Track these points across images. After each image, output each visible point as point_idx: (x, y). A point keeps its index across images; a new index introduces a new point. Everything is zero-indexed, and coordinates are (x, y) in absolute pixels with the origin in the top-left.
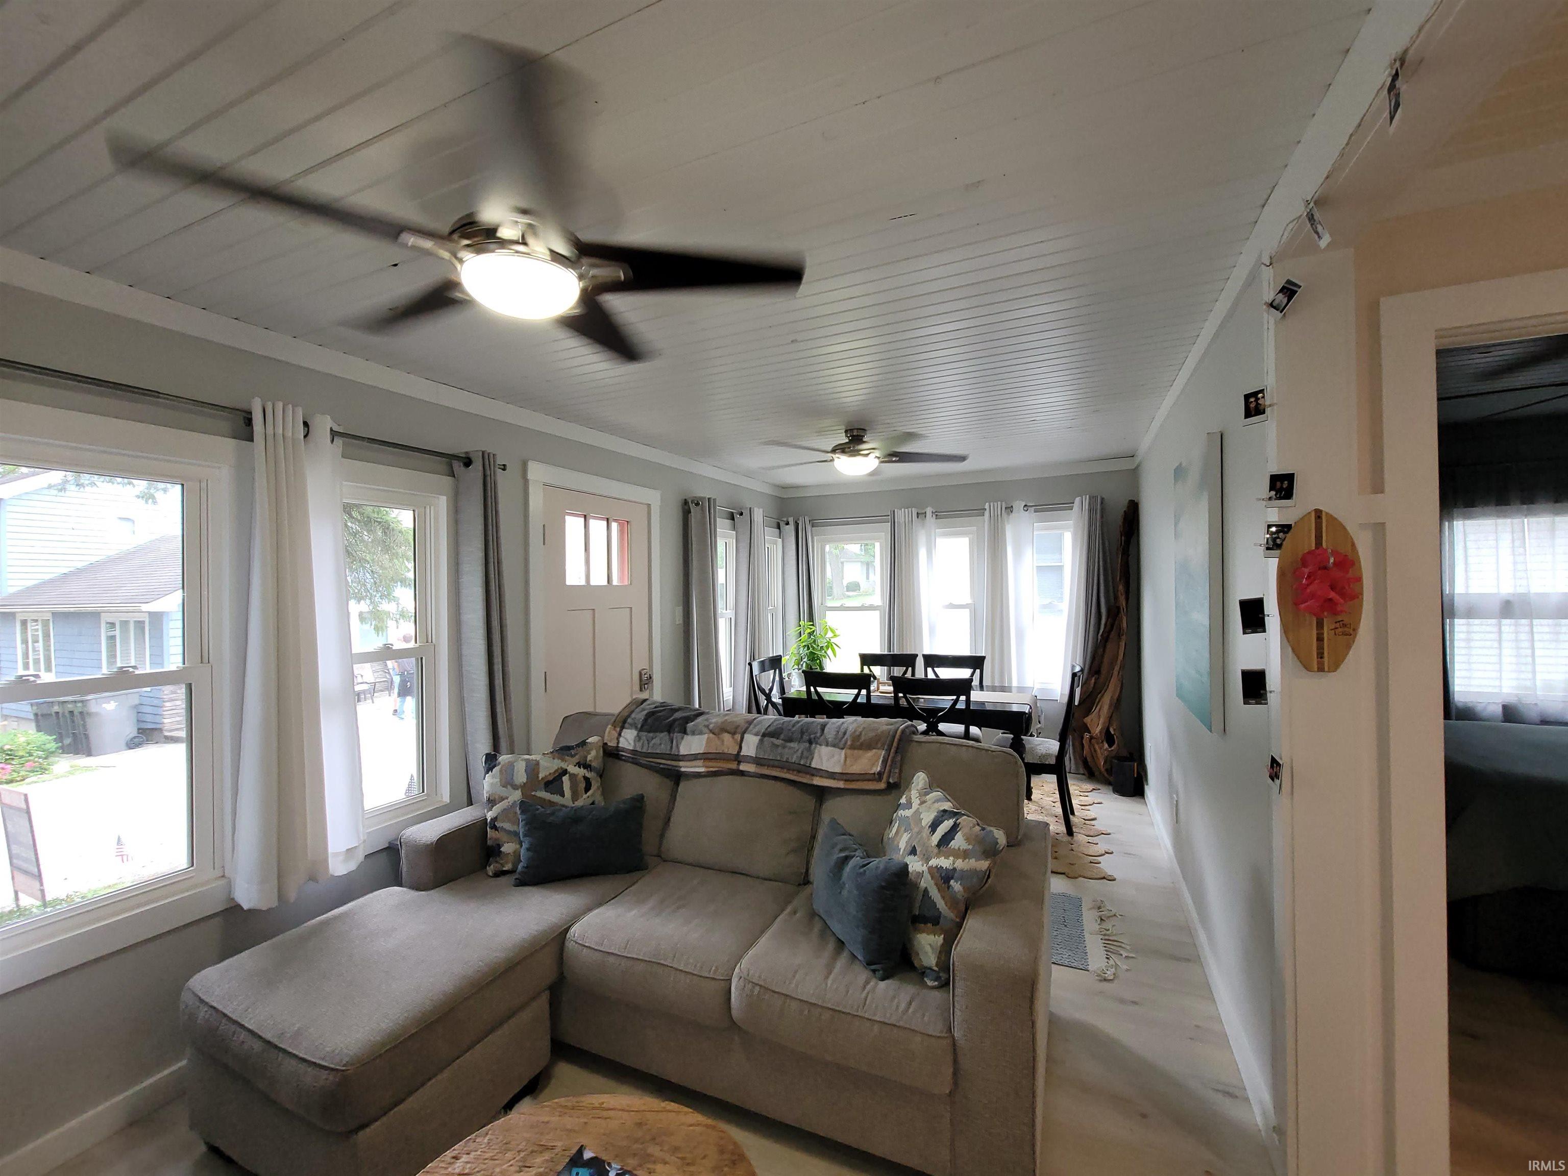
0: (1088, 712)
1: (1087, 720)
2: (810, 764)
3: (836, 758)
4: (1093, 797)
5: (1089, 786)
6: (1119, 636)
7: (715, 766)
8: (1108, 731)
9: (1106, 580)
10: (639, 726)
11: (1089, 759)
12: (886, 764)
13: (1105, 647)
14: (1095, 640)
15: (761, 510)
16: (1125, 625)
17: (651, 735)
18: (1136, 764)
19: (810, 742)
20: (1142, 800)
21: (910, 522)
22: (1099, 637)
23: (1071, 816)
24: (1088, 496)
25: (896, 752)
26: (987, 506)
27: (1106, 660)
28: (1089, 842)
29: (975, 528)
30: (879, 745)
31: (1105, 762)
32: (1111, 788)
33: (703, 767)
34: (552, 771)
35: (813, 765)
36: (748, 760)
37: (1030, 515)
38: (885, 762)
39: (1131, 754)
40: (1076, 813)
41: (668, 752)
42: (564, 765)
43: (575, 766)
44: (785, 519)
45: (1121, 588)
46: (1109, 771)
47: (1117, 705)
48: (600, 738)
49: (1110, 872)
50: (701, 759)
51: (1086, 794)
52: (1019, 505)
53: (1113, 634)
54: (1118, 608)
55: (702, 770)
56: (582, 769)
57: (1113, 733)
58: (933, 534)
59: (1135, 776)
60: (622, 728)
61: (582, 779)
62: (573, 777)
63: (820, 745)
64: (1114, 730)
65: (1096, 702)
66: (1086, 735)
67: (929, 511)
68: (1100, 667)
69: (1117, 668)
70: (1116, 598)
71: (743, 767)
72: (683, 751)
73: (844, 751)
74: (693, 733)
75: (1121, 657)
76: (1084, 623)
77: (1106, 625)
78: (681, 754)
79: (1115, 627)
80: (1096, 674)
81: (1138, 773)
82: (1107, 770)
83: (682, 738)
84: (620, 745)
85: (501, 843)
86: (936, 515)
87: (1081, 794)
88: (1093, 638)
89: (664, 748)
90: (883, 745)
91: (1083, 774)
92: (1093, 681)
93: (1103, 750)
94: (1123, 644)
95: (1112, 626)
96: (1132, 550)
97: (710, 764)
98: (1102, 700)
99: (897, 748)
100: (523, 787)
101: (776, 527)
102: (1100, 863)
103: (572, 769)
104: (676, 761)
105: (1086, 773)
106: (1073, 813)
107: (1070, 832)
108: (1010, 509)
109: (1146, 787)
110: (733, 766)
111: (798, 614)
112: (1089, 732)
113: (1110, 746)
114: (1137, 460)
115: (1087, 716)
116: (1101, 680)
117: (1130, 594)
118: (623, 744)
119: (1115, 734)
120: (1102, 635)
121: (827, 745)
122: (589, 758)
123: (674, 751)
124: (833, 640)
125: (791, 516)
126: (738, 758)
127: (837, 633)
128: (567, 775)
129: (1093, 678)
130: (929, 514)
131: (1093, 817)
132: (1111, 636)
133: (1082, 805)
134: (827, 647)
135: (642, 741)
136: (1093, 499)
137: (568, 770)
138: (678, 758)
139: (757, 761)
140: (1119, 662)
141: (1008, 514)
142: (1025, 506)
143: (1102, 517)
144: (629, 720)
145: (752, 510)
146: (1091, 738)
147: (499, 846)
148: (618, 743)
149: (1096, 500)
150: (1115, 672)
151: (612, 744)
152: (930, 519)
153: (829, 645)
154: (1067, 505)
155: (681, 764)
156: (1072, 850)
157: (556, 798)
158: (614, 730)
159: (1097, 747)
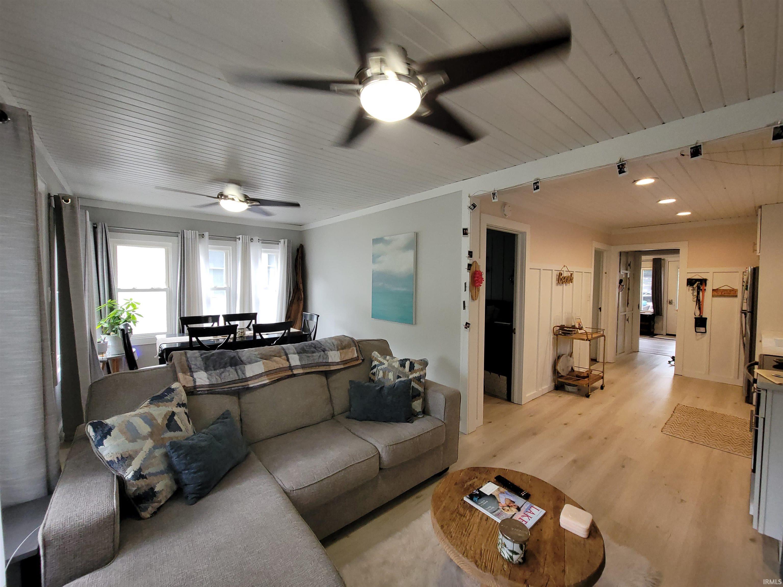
3: (337, 355)
7: (276, 377)
16: (303, 296)
22: (290, 302)
24: (287, 240)
26: (241, 237)
27: (293, 312)
30: (352, 345)
34: (165, 416)
35: (329, 361)
36: (296, 367)
37: (259, 244)
38: (357, 351)
41: (237, 378)
42: (170, 409)
43: (177, 407)
48: (179, 384)
50: (264, 376)
52: (256, 239)
53: (295, 301)
54: (298, 289)
55: (267, 381)
60: (191, 372)
61: (185, 414)
62: (179, 415)
67: (206, 234)
71: (295, 372)
72: (249, 374)
73: (339, 351)
74: (251, 363)
78: (248, 376)
83: (244, 367)
84: (197, 384)
85: (152, 486)
89: (233, 377)
94: (302, 304)
95: (295, 297)
97: (271, 377)
99: (358, 345)
100: (151, 435)
103: (176, 410)
104: (246, 382)
110: (290, 373)
118: (199, 382)
122: (180, 399)
123: (242, 376)
126: (291, 368)
128: (176, 415)
135: (213, 377)
137: (174, 412)
138: (247, 380)
139: (303, 367)
140: (300, 312)
141: (251, 243)
142: (259, 239)
147: (152, 489)
148: (195, 383)
151: (191, 384)
152: (207, 239)
155: (249, 382)
157: (179, 434)
158: (186, 375)
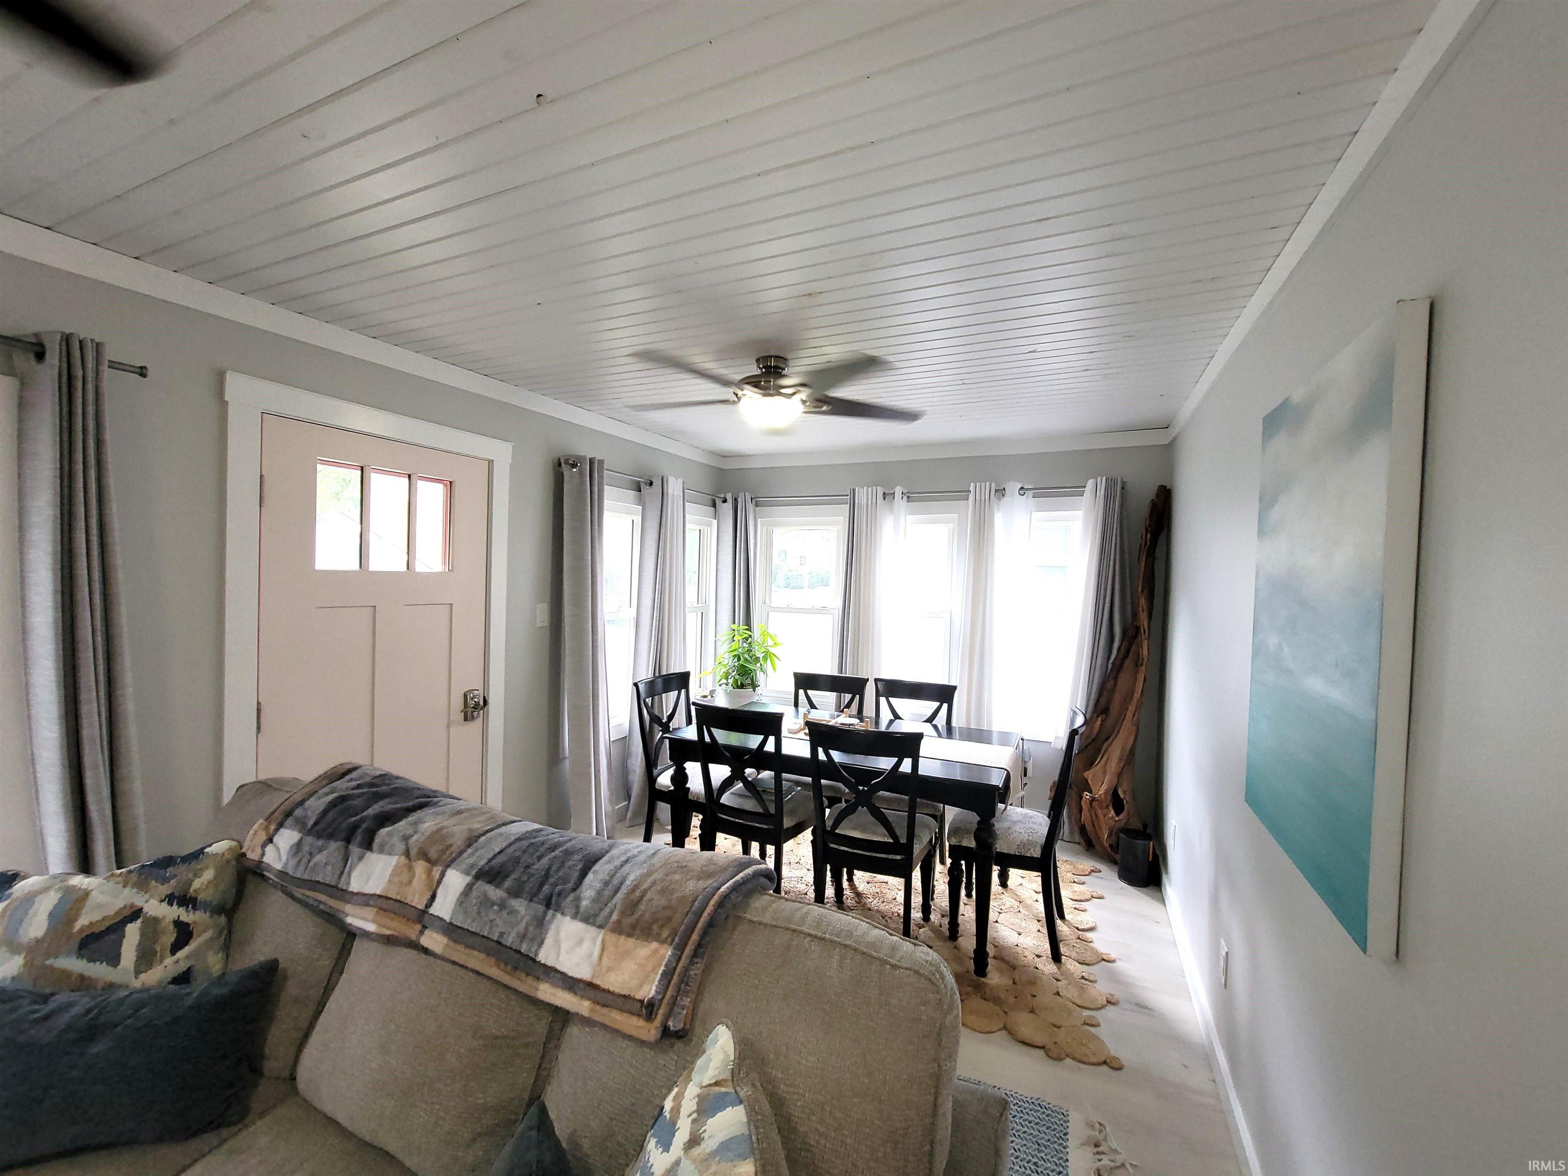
0: (1090, 764)
1: (1088, 775)
2: (536, 954)
3: (586, 945)
4: (1092, 885)
5: (1087, 864)
6: (1137, 664)
7: (389, 925)
8: (1115, 794)
9: (1123, 590)
10: (310, 823)
11: (1089, 827)
12: (669, 983)
13: (1116, 678)
14: (1104, 669)
15: (680, 481)
16: (1145, 652)
17: (320, 843)
18: (1151, 843)
19: (548, 905)
20: (1159, 894)
21: (874, 504)
22: (1110, 666)
23: (1059, 922)
24: (1104, 478)
25: (695, 954)
26: (972, 488)
27: (1117, 698)
28: (1083, 977)
29: (956, 515)
30: (665, 934)
31: (1110, 835)
32: (1116, 868)
33: (373, 922)
34: (111, 912)
35: (542, 957)
36: (437, 923)
37: (1027, 501)
38: (668, 975)
39: (1145, 826)
40: (1067, 917)
41: (335, 882)
42: (139, 900)
43: (162, 901)
44: (722, 496)
45: (1143, 601)
46: (1115, 847)
47: (1129, 759)
48: (234, 843)
49: (1115, 1049)
50: (373, 906)
51: (1083, 879)
52: (1013, 487)
53: (1128, 663)
54: (1138, 629)
55: (372, 928)
56: (175, 906)
57: (1122, 796)
58: (902, 521)
59: (1150, 860)
60: (280, 825)
61: (172, 927)
62: (152, 926)
63: (563, 914)
64: (1124, 792)
65: (1102, 752)
66: (1087, 795)
67: (898, 490)
68: (1109, 701)
69: (1132, 708)
70: (1135, 616)
71: (424, 937)
72: (356, 883)
73: (603, 931)
74: (381, 851)
75: (1137, 695)
76: (1091, 645)
77: (1119, 649)
78: (350, 889)
79: (1131, 654)
80: (1102, 713)
81: (1154, 853)
82: (1111, 846)
83: (361, 858)
84: (265, 859)
86: (908, 497)
87: (1076, 878)
88: (1101, 668)
89: (326, 876)
90: (674, 933)
91: (1079, 843)
92: (1099, 723)
93: (1109, 818)
94: (1141, 677)
95: (1128, 651)
96: (1160, 552)
97: (385, 919)
98: (1110, 749)
99: (699, 945)
100: (34, 947)
101: (711, 504)
102: (1098, 1025)
103: (154, 907)
104: (342, 901)
105: (1082, 841)
106: (1062, 917)
107: (1056, 956)
108: (1001, 492)
109: (1164, 876)
110: (412, 932)
111: (732, 614)
112: (1090, 792)
113: (1118, 814)
114: (1173, 431)
115: (1089, 769)
116: (1110, 722)
117: (1154, 611)
118: (271, 857)
119: (1125, 798)
120: (1112, 663)
121: (575, 917)
122: (197, 884)
123: (343, 883)
124: (771, 650)
125: (729, 492)
126: (423, 917)
127: (778, 641)
128: (139, 921)
129: (1100, 719)
130: (898, 495)
131: (1090, 925)
132: (1125, 665)
133: (1076, 900)
134: (765, 658)
135: (300, 855)
136: (1110, 483)
137: (145, 910)
138: (344, 895)
139: (450, 930)
140: (1135, 700)
141: (999, 499)
142: (1022, 488)
143: (1122, 505)
144: (298, 812)
145: (665, 479)
146: (1093, 800)
148: (263, 854)
149: (1115, 483)
150: (1129, 714)
151: (253, 855)
152: (900, 503)
153: (767, 655)
154: (1077, 490)
155: (348, 908)
156: (1058, 994)
157: (99, 971)
158: (265, 828)
159: (1099, 812)
